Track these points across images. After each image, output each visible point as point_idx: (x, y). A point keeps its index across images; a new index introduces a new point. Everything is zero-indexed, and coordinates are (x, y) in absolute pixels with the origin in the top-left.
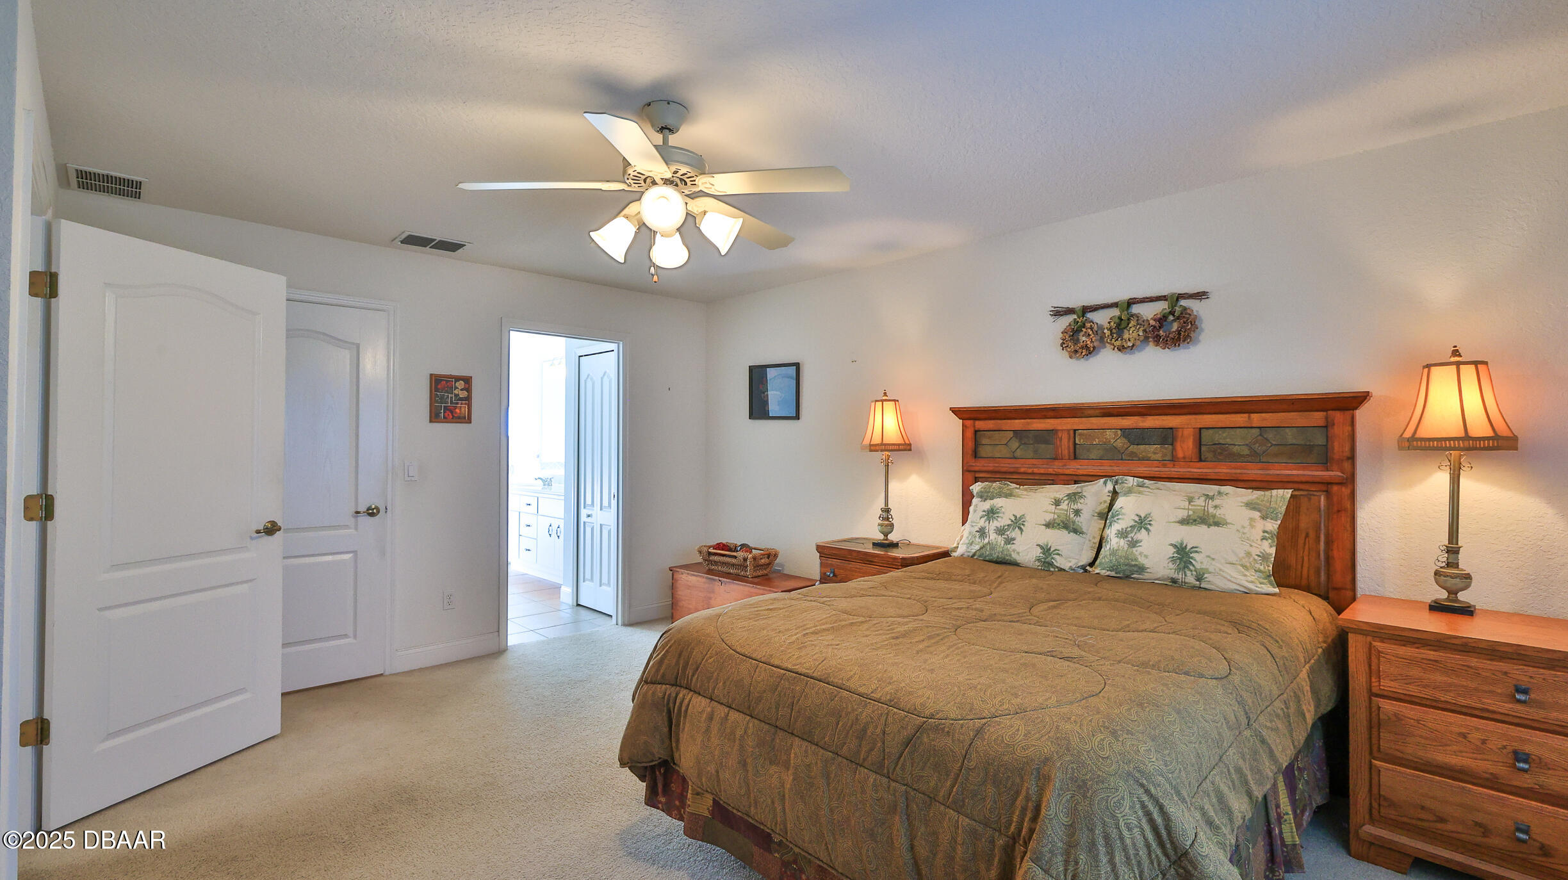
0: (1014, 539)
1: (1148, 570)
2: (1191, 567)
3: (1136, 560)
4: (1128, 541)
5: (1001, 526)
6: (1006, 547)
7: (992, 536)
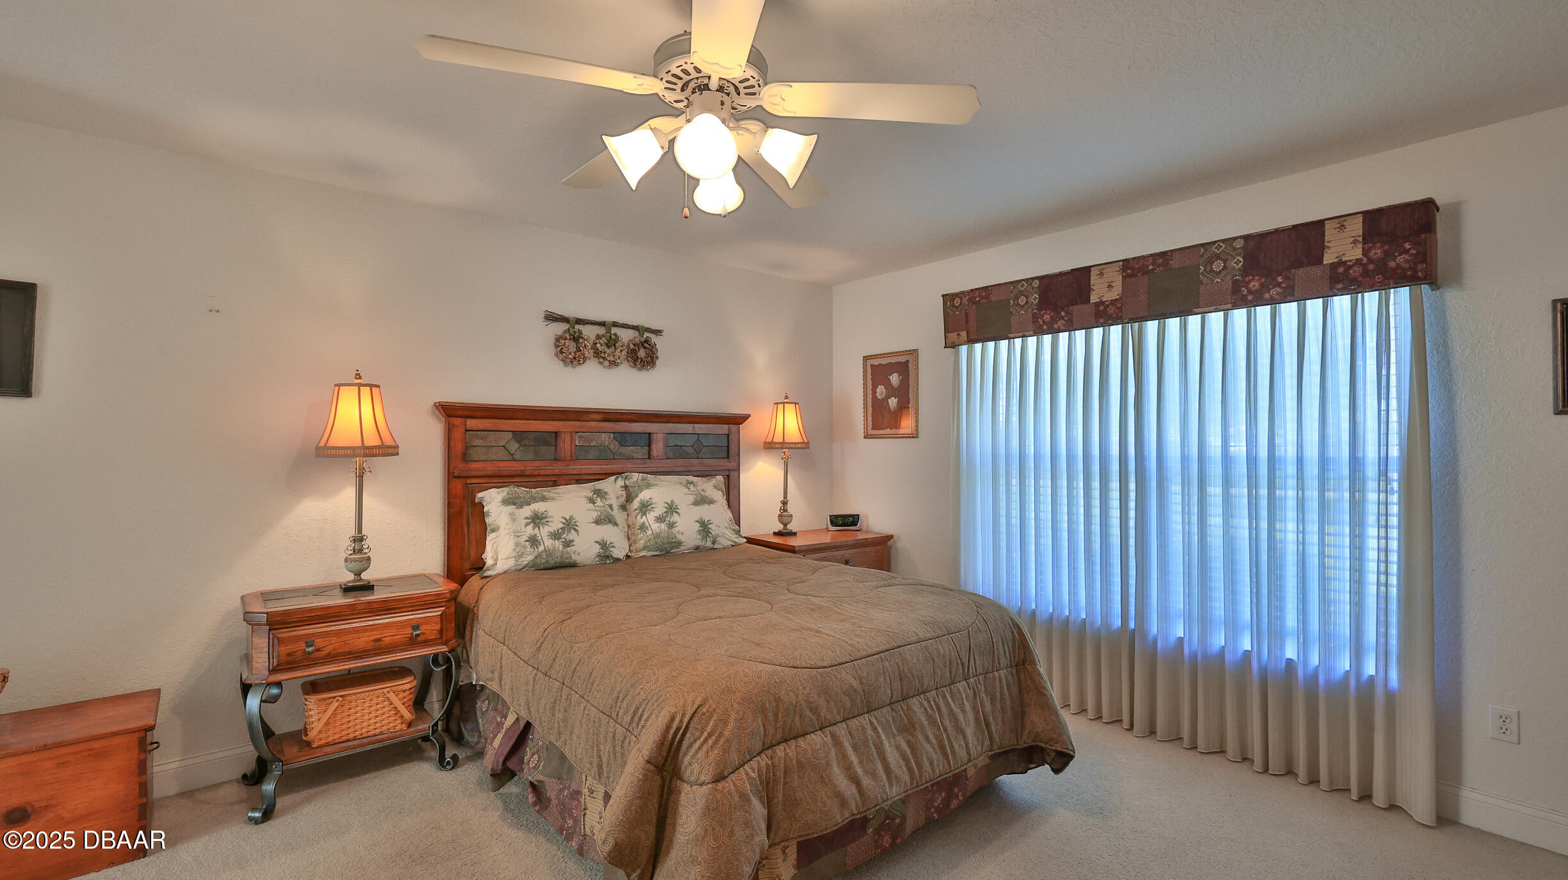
0: (572, 541)
1: (684, 544)
2: (710, 535)
3: (675, 537)
4: (667, 524)
5: (554, 531)
6: (565, 550)
7: (549, 543)
